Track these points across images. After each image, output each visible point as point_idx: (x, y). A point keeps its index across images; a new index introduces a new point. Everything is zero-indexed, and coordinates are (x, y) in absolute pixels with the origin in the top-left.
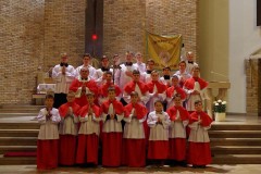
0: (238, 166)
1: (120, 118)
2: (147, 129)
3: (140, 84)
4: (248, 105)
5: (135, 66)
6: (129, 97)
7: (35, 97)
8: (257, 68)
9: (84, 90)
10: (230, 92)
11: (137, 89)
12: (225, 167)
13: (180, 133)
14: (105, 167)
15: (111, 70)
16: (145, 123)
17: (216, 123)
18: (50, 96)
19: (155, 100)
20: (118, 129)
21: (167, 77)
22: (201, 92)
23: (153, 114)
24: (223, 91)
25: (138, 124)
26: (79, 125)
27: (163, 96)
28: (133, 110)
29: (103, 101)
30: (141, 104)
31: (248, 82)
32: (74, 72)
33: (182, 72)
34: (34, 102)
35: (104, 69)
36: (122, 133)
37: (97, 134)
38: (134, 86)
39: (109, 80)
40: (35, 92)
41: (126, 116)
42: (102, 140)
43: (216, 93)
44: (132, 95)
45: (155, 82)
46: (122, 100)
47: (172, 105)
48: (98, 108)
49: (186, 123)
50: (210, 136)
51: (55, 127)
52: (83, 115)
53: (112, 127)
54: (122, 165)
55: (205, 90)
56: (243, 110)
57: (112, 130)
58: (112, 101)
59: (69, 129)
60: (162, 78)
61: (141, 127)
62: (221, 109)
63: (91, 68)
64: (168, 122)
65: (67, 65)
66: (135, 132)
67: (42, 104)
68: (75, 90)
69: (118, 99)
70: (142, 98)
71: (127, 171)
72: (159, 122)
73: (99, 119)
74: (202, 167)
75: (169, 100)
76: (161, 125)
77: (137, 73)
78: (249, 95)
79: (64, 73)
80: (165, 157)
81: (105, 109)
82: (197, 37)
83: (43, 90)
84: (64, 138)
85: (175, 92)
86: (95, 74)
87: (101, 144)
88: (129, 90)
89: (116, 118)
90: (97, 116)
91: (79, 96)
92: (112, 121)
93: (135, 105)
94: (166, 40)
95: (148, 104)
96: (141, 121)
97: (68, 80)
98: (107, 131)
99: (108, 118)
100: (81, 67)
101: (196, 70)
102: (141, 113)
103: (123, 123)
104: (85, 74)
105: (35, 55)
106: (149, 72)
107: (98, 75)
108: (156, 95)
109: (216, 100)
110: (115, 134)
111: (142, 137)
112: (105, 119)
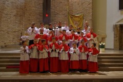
0: (110, 72)
1: (57, 51)
4: (115, 45)
8: (119, 28)
10: (107, 39)
12: (105, 72)
15: (54, 29)
17: (100, 53)
23: (72, 49)
24: (103, 39)
25: (65, 53)
28: (63, 47)
31: (115, 35)
39: (53, 34)
43: (100, 40)
47: (80, 45)
49: (86, 53)
50: (98, 58)
53: (54, 55)
54: (58, 72)
56: (112, 47)
57: (54, 56)
58: (54, 43)
60: (77, 33)
62: (103, 47)
69: (57, 42)
71: (61, 74)
72: (75, 52)
78: (115, 41)
80: (77, 68)
81: (51, 47)
82: (92, 15)
89: (56, 51)
92: (54, 52)
93: (64, 45)
96: (67, 52)
98: (52, 56)
99: (52, 51)
102: (67, 48)
104: (42, 31)
105: (21, 23)
106: (70, 30)
109: (100, 43)
110: (55, 57)
111: (67, 59)
112: (50, 51)
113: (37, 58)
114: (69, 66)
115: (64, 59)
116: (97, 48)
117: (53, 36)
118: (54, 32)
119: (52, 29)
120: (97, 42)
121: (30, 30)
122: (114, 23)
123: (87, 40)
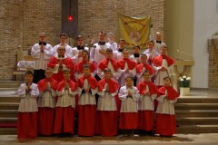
0: (201, 135)
1: (94, 92)
2: (119, 102)
3: (112, 61)
4: (210, 81)
5: (108, 45)
6: (103, 73)
7: (15, 73)
9: (61, 67)
10: (194, 69)
11: (110, 66)
12: (190, 136)
13: (148, 106)
14: (80, 136)
15: (86, 48)
16: (117, 97)
17: (181, 97)
18: (29, 72)
19: (126, 75)
20: (93, 102)
21: (137, 55)
22: (168, 69)
23: (124, 88)
24: (187, 68)
26: (56, 99)
27: (133, 72)
28: (106, 85)
29: (79, 76)
30: (113, 79)
31: (210, 60)
32: (52, 50)
33: (151, 51)
34: (14, 78)
35: (79, 48)
36: (96, 106)
37: (73, 106)
38: (107, 63)
39: (84, 58)
40: (15, 69)
41: (100, 90)
42: (78, 112)
43: (181, 70)
44: (105, 71)
45: (126, 59)
46: (96, 76)
47: (141, 80)
48: (73, 83)
49: (154, 96)
50: (176, 108)
51: (35, 101)
52: (60, 90)
53: (87, 100)
54: (96, 135)
55: (172, 67)
56: (205, 85)
57: (87, 103)
58: (87, 77)
59: (48, 102)
60: (133, 56)
61: (113, 100)
62: (186, 84)
63: (68, 47)
64: (138, 95)
65: (45, 44)
66: (108, 105)
67: (22, 80)
68: (53, 67)
70: (114, 74)
71: (101, 140)
72: (130, 96)
73: (75, 93)
74: (169, 136)
75: (139, 76)
77: (110, 51)
78: (211, 72)
79: (42, 51)
80: (135, 127)
82: (165, 18)
83: (23, 67)
84: (43, 110)
85: (144, 69)
86: (71, 52)
87: (77, 116)
88: (103, 67)
89: (90, 92)
90: (73, 91)
91: (56, 72)
92: (87, 95)
93: (108, 81)
94: (136, 21)
95: (120, 80)
96: (113, 95)
97: (46, 57)
98: (83, 104)
99: (83, 92)
101: (165, 49)
102: (113, 87)
104: (62, 52)
105: (15, 35)
106: (120, 50)
107: (74, 53)
109: (181, 76)
110: (90, 106)
112: (80, 93)
113: (52, 106)
114: (119, 124)
115: (107, 109)
116: (175, 88)
117: (84, 62)
119: (83, 48)
120: (174, 74)
122: (210, 35)
123: (155, 71)
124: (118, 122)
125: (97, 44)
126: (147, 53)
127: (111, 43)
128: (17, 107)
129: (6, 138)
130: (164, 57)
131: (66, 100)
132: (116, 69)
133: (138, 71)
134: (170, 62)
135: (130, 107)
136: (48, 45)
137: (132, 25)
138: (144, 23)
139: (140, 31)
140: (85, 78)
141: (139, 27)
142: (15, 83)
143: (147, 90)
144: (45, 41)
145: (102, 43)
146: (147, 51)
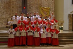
0: (66, 45)
3: (38, 22)
4: (69, 28)
8: (72, 17)
9: (22, 23)
10: (64, 24)
12: (63, 45)
14: (28, 46)
15: (30, 17)
17: (60, 33)
21: (46, 19)
23: (42, 30)
24: (62, 24)
28: (36, 29)
30: (38, 27)
31: (69, 21)
32: (19, 18)
34: (7, 27)
35: (27, 17)
36: (33, 36)
37: (26, 36)
39: (29, 20)
40: (7, 24)
41: (34, 31)
43: (60, 24)
44: (36, 25)
45: (43, 21)
46: (33, 26)
49: (51, 33)
53: (30, 34)
54: (33, 45)
57: (30, 35)
58: (30, 27)
62: (61, 29)
63: (24, 17)
64: (46, 32)
65: (17, 16)
67: (9, 27)
68: (19, 23)
69: (32, 26)
70: (39, 26)
71: (35, 47)
72: (44, 32)
76: (44, 33)
77: (37, 18)
78: (69, 25)
79: (16, 19)
81: (28, 29)
82: (55, 8)
83: (10, 23)
87: (27, 39)
88: (35, 23)
89: (31, 31)
90: (26, 31)
91: (20, 25)
92: (30, 32)
93: (37, 28)
95: (40, 27)
98: (29, 35)
99: (29, 31)
100: (21, 17)
103: (33, 33)
105: (7, 13)
106: (41, 18)
108: (43, 25)
109: (60, 26)
110: (31, 36)
111: (39, 37)
115: (37, 37)
116: (58, 30)
118: (30, 19)
119: (29, 17)
121: (14, 18)
122: (69, 13)
124: (40, 41)
125: (33, 16)
126: (49, 19)
127: (38, 16)
128: (8, 36)
129: (4, 46)
130: (54, 20)
131: (23, 34)
132: (39, 24)
133: (46, 25)
134: (56, 22)
135: (44, 36)
136: (18, 17)
137: (44, 10)
138: (48, 9)
139: (47, 12)
140: (29, 27)
141: (46, 10)
142: (7, 29)
143: (49, 31)
144: (17, 15)
145: (35, 16)
146: (49, 18)
